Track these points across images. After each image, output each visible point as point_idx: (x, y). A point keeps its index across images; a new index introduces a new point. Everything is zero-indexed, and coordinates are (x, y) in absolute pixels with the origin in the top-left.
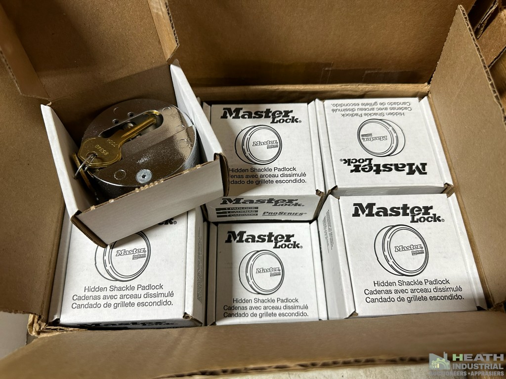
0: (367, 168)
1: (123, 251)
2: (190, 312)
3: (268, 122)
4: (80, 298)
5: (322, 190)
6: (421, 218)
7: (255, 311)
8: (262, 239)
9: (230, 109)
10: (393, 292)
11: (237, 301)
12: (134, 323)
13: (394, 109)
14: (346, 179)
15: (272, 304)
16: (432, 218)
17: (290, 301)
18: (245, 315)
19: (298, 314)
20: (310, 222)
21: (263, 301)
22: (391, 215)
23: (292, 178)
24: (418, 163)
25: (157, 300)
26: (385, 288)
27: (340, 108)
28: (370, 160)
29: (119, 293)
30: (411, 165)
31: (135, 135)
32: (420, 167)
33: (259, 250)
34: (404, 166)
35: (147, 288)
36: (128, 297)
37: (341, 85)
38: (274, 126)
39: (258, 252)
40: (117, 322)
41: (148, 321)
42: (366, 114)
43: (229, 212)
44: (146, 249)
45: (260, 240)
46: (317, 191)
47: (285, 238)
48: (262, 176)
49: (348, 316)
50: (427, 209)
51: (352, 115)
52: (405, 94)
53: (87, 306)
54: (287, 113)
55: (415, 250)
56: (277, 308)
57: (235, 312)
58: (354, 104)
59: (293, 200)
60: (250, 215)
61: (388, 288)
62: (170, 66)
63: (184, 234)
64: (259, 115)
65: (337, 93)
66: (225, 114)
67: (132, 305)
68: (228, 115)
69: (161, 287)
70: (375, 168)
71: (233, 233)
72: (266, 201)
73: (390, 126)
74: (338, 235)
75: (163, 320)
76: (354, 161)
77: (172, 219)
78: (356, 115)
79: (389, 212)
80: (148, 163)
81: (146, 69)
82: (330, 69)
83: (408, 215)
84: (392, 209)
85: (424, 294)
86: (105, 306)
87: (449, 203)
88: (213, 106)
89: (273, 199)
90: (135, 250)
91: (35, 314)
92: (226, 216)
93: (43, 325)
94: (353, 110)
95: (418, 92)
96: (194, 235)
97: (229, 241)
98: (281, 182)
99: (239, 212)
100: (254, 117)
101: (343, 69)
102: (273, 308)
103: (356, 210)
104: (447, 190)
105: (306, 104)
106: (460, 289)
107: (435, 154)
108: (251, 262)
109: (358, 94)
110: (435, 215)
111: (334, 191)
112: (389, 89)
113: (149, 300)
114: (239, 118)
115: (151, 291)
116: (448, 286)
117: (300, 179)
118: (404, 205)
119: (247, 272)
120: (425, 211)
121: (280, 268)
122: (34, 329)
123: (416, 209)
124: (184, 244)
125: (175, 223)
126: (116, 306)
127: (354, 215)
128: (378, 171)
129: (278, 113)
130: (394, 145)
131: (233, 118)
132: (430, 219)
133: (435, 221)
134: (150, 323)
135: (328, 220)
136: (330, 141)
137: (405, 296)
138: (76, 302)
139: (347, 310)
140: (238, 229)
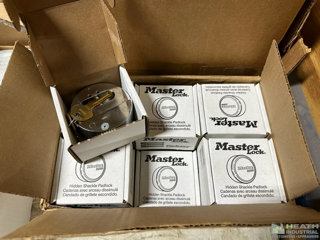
0: (224, 123)
1: (91, 166)
2: (126, 199)
3: (170, 95)
4: (67, 191)
5: (199, 135)
6: (253, 152)
7: (161, 201)
8: (165, 160)
9: (150, 87)
10: (236, 192)
11: (151, 195)
12: (96, 205)
13: (240, 90)
14: (213, 129)
15: (170, 197)
16: (259, 152)
17: (180, 195)
18: (155, 202)
19: (185, 203)
20: (193, 151)
21: (165, 195)
22: (236, 149)
23: (183, 128)
24: (252, 121)
25: (109, 192)
26: (232, 190)
27: (210, 89)
28: (226, 118)
29: (88, 189)
30: (248, 122)
31: (99, 103)
32: (254, 123)
33: (164, 166)
34: (244, 122)
35: (104, 186)
36: (93, 190)
37: (211, 76)
38: (173, 98)
39: (163, 167)
40: (87, 204)
41: (104, 204)
42: (224, 93)
43: (148, 145)
44: (104, 165)
45: (165, 161)
46: (196, 135)
47: (179, 160)
48: (167, 126)
49: (211, 204)
50: (256, 147)
51: (217, 93)
52: (247, 82)
53: (71, 195)
54: (181, 91)
55: (249, 169)
56: (173, 199)
57: (150, 201)
58: (218, 87)
59: (183, 140)
60: (159, 146)
61: (234, 190)
62: (119, 67)
63: (124, 157)
64: (165, 91)
65: (208, 80)
66: (147, 90)
67: (96, 195)
68: (149, 91)
69: (111, 186)
70: (228, 123)
71: (150, 156)
72: (169, 140)
73: (238, 99)
74: (207, 160)
75: (112, 204)
76: (217, 119)
77: (118, 149)
78: (219, 93)
79: (235, 148)
80: (107, 120)
81: (107, 68)
82: (205, 67)
83: (246, 150)
84: (237, 146)
85: (253, 194)
86: (81, 195)
87: (268, 143)
88: (140, 86)
89: (172, 139)
90: (97, 165)
91: (45, 199)
92: (146, 147)
93: (48, 205)
94: (217, 90)
95: (254, 81)
96: (129, 158)
97: (147, 161)
98: (177, 129)
99: (153, 145)
100: (163, 93)
101: (212, 67)
102: (171, 199)
103: (218, 146)
104: (268, 136)
105: (192, 86)
106: (272, 191)
107: (262, 116)
108: (159, 173)
109: (220, 81)
110: (260, 150)
111: (206, 136)
112: (238, 79)
113: (104, 192)
114: (155, 93)
115: (106, 188)
116: (266, 189)
117: (187, 128)
118: (243, 144)
119: (157, 178)
120: (255, 148)
121: (175, 177)
122: (43, 206)
123: (250, 147)
124: (124, 162)
125: (119, 151)
126: (87, 195)
127: (216, 149)
128: (230, 125)
129: (176, 90)
130: (239, 111)
131: (151, 93)
132: (258, 152)
133: (260, 153)
134: (104, 205)
135: (202, 150)
136: (204, 107)
137: (243, 194)
138: (65, 193)
139: (211, 201)
140: (152, 154)
